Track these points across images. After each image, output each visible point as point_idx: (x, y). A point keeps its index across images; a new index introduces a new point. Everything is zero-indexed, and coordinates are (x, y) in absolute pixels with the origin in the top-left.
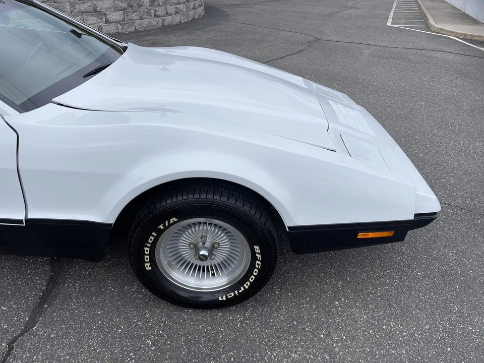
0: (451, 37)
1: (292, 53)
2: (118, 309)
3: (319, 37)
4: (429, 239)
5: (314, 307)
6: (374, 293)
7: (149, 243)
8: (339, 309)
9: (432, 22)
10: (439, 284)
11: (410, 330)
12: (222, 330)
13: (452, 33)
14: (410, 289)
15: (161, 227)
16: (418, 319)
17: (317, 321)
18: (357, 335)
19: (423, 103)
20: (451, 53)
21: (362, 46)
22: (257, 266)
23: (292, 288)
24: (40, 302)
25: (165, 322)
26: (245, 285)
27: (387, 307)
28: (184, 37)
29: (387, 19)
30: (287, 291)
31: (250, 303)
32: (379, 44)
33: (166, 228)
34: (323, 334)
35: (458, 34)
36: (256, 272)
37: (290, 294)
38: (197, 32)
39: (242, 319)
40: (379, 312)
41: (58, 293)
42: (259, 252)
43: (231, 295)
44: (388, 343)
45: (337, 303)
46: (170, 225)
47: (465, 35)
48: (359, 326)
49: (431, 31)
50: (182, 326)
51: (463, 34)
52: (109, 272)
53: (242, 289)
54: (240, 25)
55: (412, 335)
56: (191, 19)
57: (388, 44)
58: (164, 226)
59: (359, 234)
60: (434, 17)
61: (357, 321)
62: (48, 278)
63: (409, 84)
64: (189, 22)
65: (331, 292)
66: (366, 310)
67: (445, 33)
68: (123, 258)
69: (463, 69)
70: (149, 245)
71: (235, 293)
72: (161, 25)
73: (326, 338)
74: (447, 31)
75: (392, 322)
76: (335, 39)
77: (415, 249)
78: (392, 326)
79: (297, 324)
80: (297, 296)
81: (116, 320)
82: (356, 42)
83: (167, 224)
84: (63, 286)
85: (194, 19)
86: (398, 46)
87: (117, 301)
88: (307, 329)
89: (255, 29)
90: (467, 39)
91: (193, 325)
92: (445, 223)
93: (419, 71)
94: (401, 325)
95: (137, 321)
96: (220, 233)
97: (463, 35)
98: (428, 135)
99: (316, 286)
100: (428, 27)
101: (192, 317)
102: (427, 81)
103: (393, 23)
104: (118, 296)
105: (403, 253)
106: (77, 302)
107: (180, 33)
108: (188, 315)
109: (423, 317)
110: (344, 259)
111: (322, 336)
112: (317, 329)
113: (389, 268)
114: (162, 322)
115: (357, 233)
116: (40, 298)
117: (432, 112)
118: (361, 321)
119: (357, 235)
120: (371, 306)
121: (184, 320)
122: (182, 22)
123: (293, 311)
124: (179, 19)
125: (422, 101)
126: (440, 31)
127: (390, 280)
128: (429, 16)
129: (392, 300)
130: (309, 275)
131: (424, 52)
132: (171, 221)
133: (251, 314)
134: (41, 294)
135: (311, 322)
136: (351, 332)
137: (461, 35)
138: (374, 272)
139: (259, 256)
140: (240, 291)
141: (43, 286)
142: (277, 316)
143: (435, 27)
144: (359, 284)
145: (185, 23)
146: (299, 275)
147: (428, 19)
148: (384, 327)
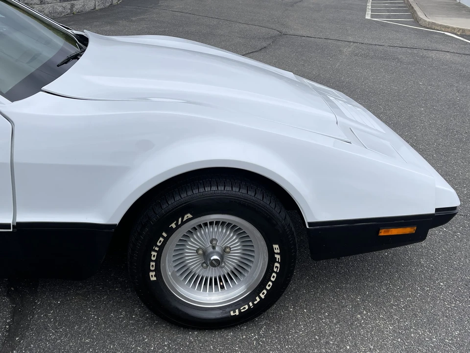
0: (446, 33)
1: (254, 51)
2: (109, 336)
3: (284, 31)
4: (448, 251)
5: (335, 321)
6: (397, 305)
7: (158, 246)
8: (363, 321)
9: (421, 15)
10: (464, 292)
11: (440, 336)
12: (237, 349)
13: (447, 28)
14: (434, 298)
15: (173, 225)
16: (446, 326)
17: (340, 334)
18: (386, 345)
19: (423, 109)
20: (448, 52)
21: (339, 43)
22: (275, 270)
23: (306, 304)
24: (8, 335)
25: (169, 345)
26: (261, 295)
27: (412, 317)
28: (105, 28)
29: (365, 11)
30: (302, 308)
31: (263, 321)
32: (360, 40)
33: (178, 226)
34: (349, 346)
35: (454, 29)
36: (274, 277)
37: (305, 311)
38: (121, 22)
39: (257, 337)
40: (405, 322)
41: (28, 325)
42: (279, 252)
43: (245, 308)
44: (419, 349)
45: (359, 316)
46: (183, 223)
47: (464, 30)
48: (386, 335)
49: (421, 26)
50: (190, 348)
51: (460, 29)
52: (86, 300)
53: (258, 299)
54: (177, 13)
55: (443, 340)
56: (108, 5)
57: (370, 42)
58: (176, 224)
59: (380, 231)
60: (423, 8)
61: (382, 331)
62: (10, 310)
63: (403, 87)
64: (105, 8)
65: (351, 307)
66: (391, 321)
67: (439, 28)
68: (98, 285)
69: (464, 71)
70: (157, 249)
71: (249, 305)
72: (69, 11)
73: (353, 349)
74: (441, 25)
75: (420, 330)
76: (304, 34)
77: (435, 260)
78: (420, 333)
79: (320, 338)
80: (313, 312)
81: (110, 347)
82: (331, 37)
83: (180, 223)
84: (33, 317)
85: (111, 4)
86: (383, 44)
87: (105, 328)
88: (331, 342)
89: (198, 19)
90: (465, 35)
91: (202, 346)
92: (463, 234)
93: (413, 73)
94: (430, 332)
95: (136, 346)
96: (232, 235)
97: (461, 31)
98: (433, 144)
99: (333, 301)
100: (417, 21)
101: (199, 338)
102: (424, 84)
103: (372, 16)
104: (105, 323)
105: (422, 266)
106: (56, 332)
107: (98, 23)
108: (193, 338)
109: (451, 323)
110: (358, 274)
111: (348, 347)
112: (342, 341)
113: (409, 281)
114: (165, 345)
115: (379, 230)
116: (7, 331)
117: (433, 119)
118: (387, 331)
119: (378, 232)
120: (396, 317)
121: (191, 342)
122: (97, 8)
123: (312, 327)
124: (93, 4)
125: (421, 106)
126: (431, 26)
127: (411, 291)
128: (416, 8)
129: (417, 310)
130: (323, 291)
131: (415, 51)
132: (185, 218)
133: (266, 331)
134: (7, 327)
135: (334, 336)
136: (379, 341)
137: (458, 31)
138: (394, 285)
139: (278, 257)
140: (255, 302)
141: (7, 319)
142: (296, 332)
143: (425, 21)
144: (380, 297)
145: (101, 10)
146: (312, 292)
147: (415, 11)
148: (413, 335)
